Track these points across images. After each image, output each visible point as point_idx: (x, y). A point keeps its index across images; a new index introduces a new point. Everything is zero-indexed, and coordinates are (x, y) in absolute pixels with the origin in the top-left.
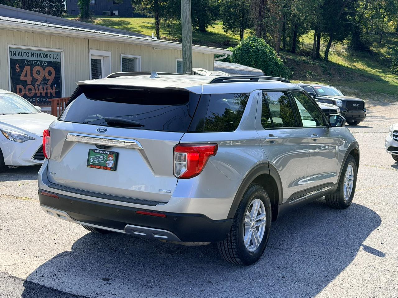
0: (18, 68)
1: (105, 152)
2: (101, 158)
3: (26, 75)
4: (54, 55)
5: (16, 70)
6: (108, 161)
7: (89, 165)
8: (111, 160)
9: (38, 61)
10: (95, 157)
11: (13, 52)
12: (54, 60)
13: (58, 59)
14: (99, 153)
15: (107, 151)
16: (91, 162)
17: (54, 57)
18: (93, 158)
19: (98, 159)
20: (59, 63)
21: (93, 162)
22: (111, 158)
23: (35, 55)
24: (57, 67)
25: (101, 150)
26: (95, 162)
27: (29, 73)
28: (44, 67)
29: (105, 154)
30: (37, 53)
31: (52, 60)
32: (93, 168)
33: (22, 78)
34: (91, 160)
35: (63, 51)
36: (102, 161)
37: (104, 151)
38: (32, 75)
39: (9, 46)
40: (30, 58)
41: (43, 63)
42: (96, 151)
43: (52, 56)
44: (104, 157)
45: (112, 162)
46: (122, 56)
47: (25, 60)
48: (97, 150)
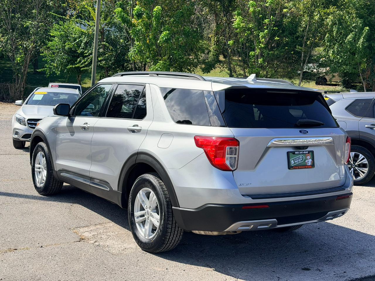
1: (304, 153)
2: (300, 159)
6: (307, 160)
7: (290, 167)
8: (308, 159)
10: (295, 159)
14: (299, 154)
15: (306, 151)
16: (293, 164)
18: (293, 160)
19: (298, 159)
21: (295, 163)
22: (309, 157)
25: (301, 151)
26: (296, 163)
29: (305, 154)
32: (296, 169)
34: (292, 162)
36: (301, 161)
37: (303, 151)
42: (296, 153)
44: (302, 157)
45: (310, 160)
48: (296, 151)
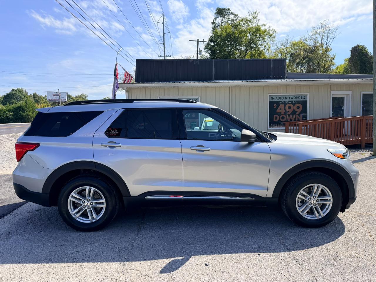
0: (275, 106)
3: (281, 109)
4: (302, 97)
5: (274, 107)
9: (290, 101)
11: (273, 97)
12: (302, 100)
13: (305, 99)
17: (302, 98)
20: (306, 102)
23: (288, 98)
24: (304, 104)
27: (283, 108)
28: (294, 104)
30: (290, 97)
31: (301, 100)
33: (278, 111)
35: (308, 94)
38: (285, 109)
39: (269, 95)
40: (284, 100)
41: (294, 102)
43: (300, 98)
46: (362, 93)
47: (280, 101)
